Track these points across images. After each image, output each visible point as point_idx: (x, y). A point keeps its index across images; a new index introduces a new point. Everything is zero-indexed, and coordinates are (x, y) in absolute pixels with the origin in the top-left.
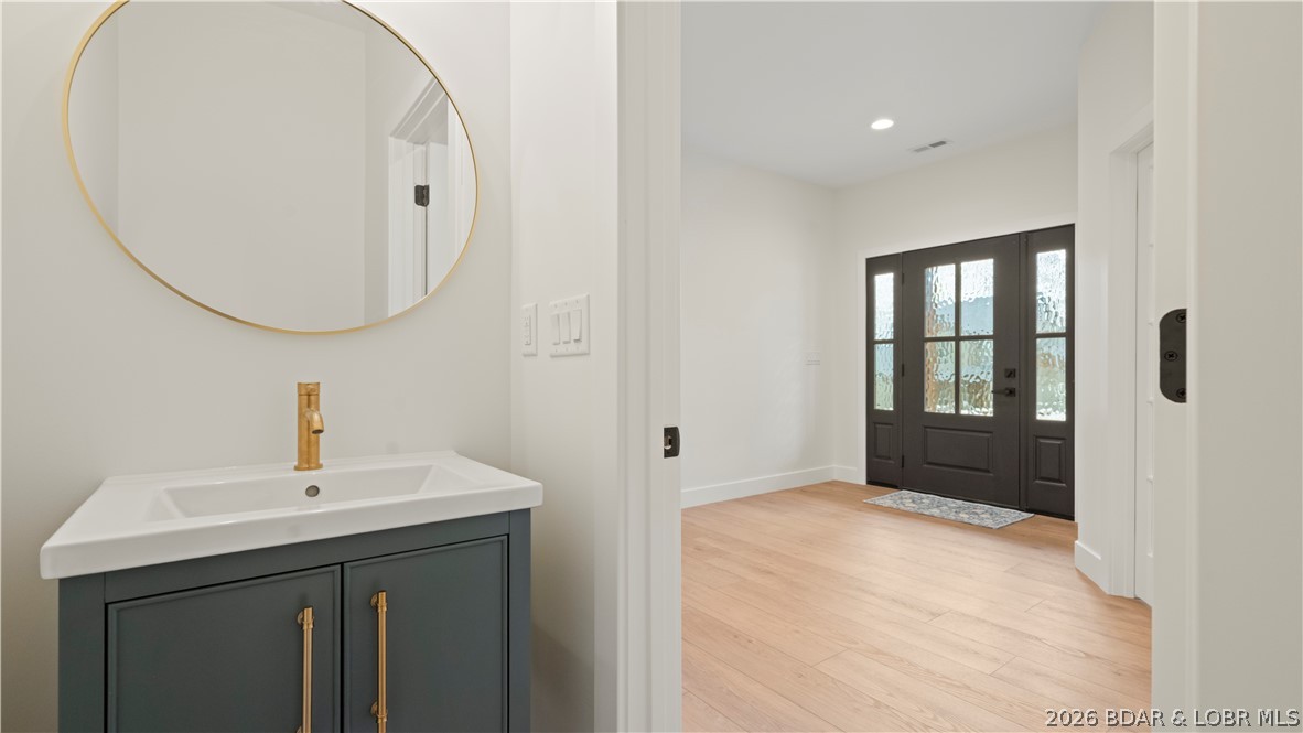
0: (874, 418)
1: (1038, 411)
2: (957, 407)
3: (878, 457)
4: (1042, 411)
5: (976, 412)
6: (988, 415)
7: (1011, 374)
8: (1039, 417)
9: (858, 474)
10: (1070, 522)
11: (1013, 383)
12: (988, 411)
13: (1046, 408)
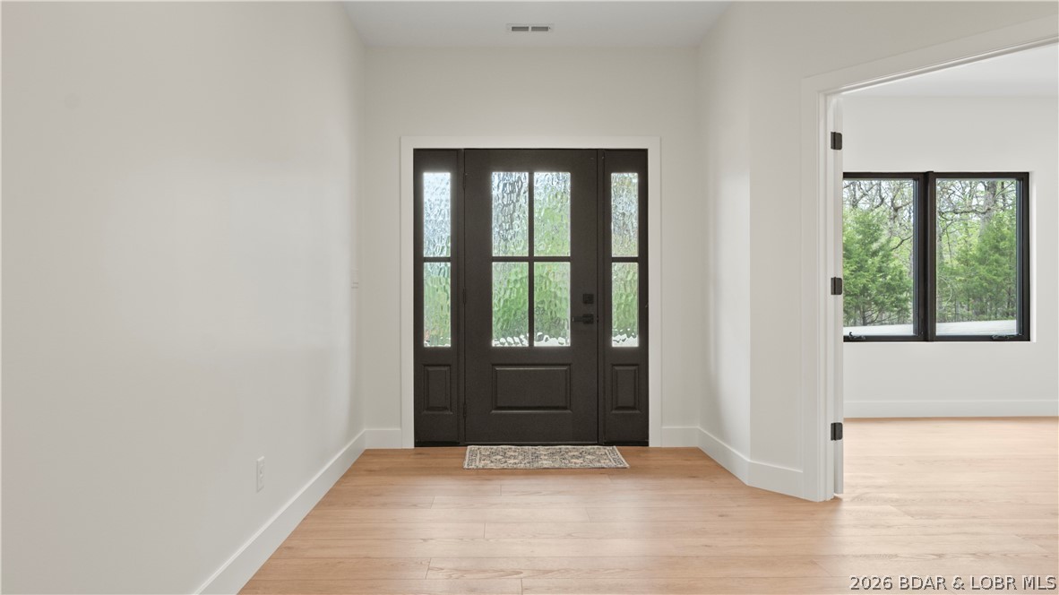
0: (425, 359)
1: (613, 338)
2: (531, 339)
3: (428, 409)
4: (618, 337)
5: (553, 342)
6: (565, 345)
7: (588, 299)
8: (614, 344)
9: (405, 437)
10: (644, 448)
11: (592, 310)
12: (563, 341)
13: (621, 334)
